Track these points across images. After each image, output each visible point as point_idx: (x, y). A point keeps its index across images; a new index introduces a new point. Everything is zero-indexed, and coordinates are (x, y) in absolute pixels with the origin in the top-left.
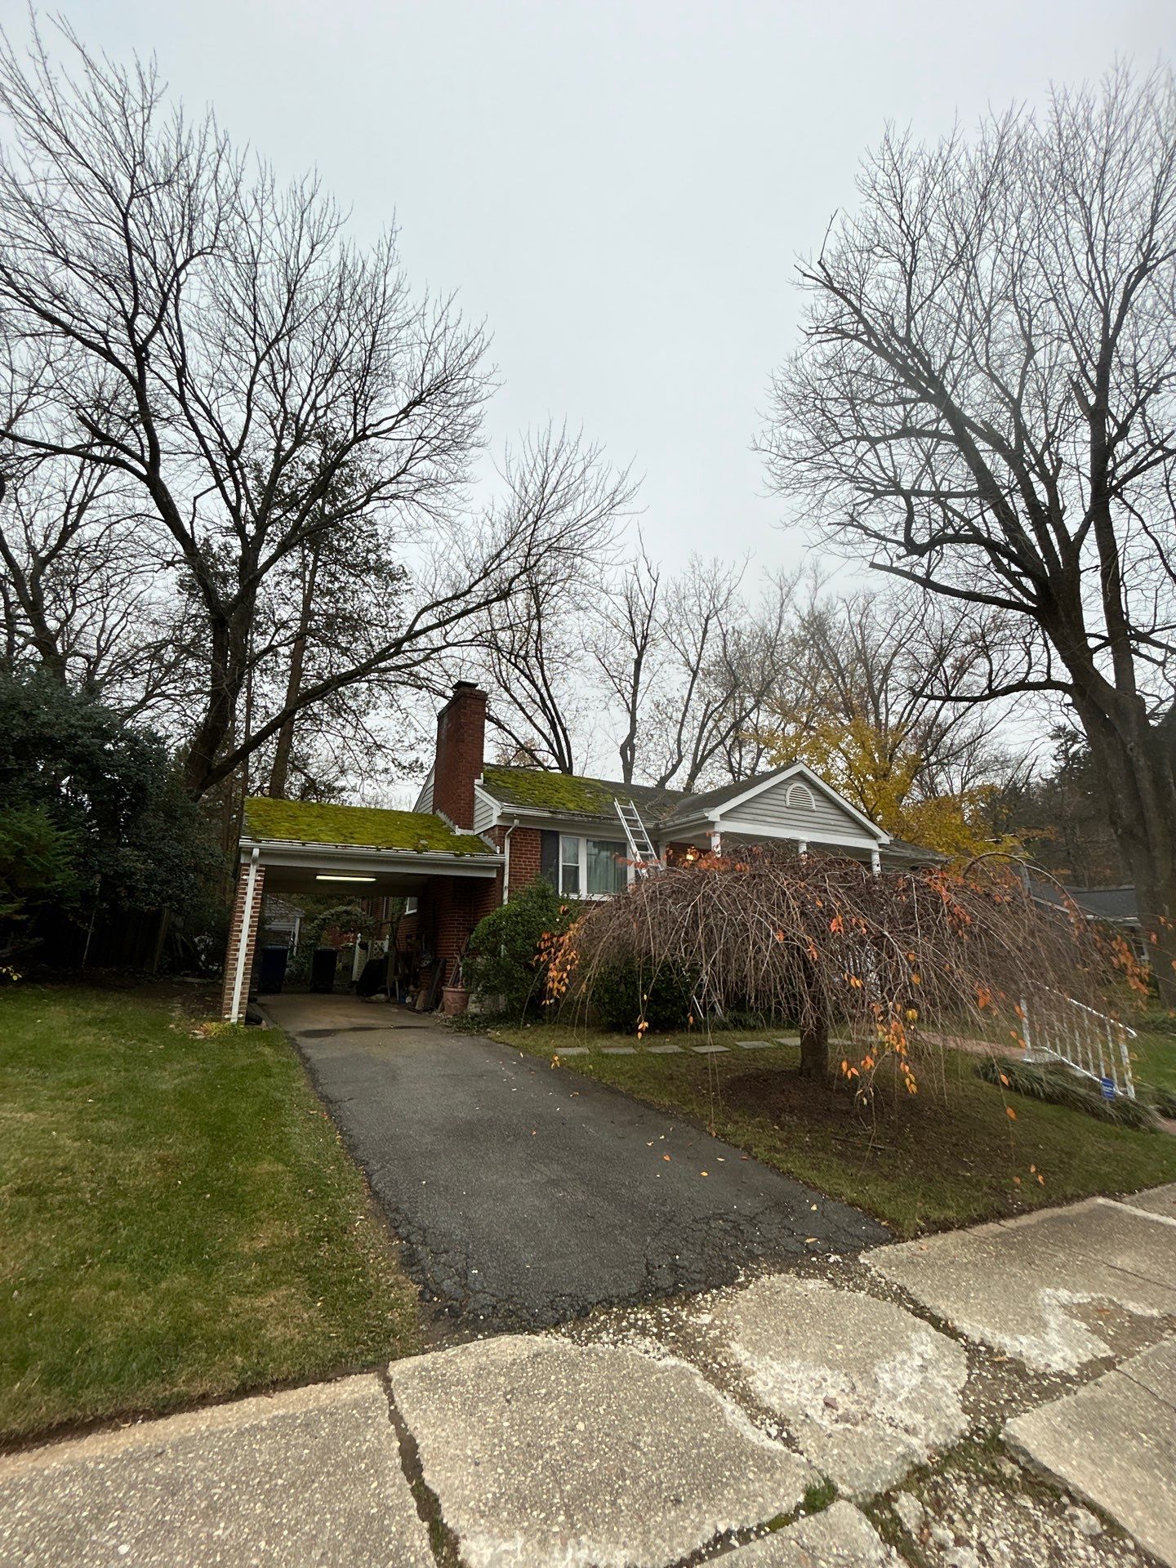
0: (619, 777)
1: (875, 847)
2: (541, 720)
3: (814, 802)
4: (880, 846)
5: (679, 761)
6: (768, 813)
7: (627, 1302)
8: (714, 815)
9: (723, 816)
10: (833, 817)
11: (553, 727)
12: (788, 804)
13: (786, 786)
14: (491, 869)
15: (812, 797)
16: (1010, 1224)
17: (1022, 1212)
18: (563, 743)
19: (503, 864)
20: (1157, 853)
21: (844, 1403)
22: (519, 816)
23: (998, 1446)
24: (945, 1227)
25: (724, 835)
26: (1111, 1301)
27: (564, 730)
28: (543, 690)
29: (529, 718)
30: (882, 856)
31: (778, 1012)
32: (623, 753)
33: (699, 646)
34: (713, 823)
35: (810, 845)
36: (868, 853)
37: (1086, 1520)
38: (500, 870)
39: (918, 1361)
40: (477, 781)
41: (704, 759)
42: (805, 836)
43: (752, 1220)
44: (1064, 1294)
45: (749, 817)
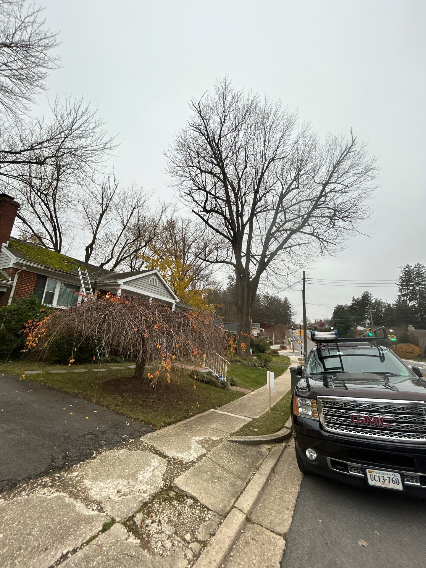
0: (83, 259)
1: (174, 302)
2: (48, 225)
3: (158, 284)
4: (176, 302)
5: (111, 259)
6: (141, 285)
7: (39, 476)
8: (121, 282)
9: (124, 283)
10: (163, 290)
11: (55, 230)
12: (149, 283)
13: (150, 277)
14: (4, 287)
15: (158, 282)
16: (188, 420)
17: (192, 416)
18: (58, 239)
19: (11, 287)
20: (244, 315)
21: (124, 490)
22: (26, 266)
23: (170, 488)
24: (169, 424)
25: (123, 290)
26: (209, 437)
27: (60, 233)
28: (53, 213)
29: (43, 223)
30: (176, 305)
31: (130, 356)
32: (87, 250)
33: (128, 217)
34: (120, 285)
35: (154, 298)
36: (171, 304)
37: (190, 501)
38: (10, 288)
39: (152, 468)
40: (4, 244)
41: (121, 260)
42: (153, 295)
43: (103, 433)
44: (197, 438)
45: (134, 285)
